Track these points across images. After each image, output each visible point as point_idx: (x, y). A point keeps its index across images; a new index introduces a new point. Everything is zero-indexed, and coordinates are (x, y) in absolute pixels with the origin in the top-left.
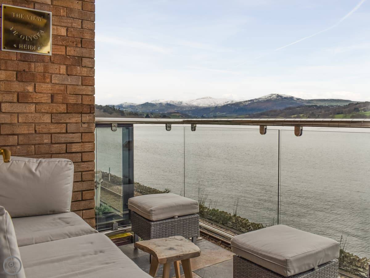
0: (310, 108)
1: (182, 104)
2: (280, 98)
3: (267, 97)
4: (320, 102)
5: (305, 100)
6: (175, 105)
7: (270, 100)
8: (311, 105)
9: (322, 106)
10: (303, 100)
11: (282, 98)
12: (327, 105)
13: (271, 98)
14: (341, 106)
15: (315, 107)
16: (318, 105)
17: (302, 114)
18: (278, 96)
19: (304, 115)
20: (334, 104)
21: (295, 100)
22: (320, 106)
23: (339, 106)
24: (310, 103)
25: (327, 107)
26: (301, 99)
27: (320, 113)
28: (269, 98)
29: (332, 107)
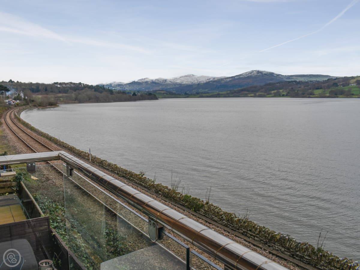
0: (290, 84)
1: (166, 82)
2: (260, 74)
3: (247, 74)
4: (300, 78)
5: (285, 76)
6: (160, 83)
7: (250, 76)
8: (290, 80)
9: (302, 81)
10: (283, 76)
11: (263, 75)
14: (320, 81)
15: (294, 83)
16: (298, 81)
17: (281, 89)
18: (258, 72)
19: (283, 91)
20: (314, 79)
21: (275, 76)
22: (300, 81)
23: (318, 81)
24: (290, 78)
25: (307, 82)
26: (281, 75)
27: (300, 89)
28: (250, 74)
29: (311, 82)
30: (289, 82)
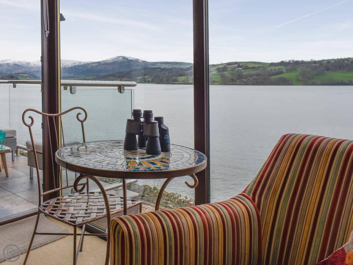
0: (155, 70)
1: (30, 65)
2: (125, 60)
3: (113, 59)
4: (164, 64)
5: (150, 62)
6: (23, 65)
7: (116, 62)
8: (155, 67)
9: (166, 68)
10: (149, 62)
11: (128, 61)
12: (170, 68)
13: (117, 61)
14: (184, 68)
15: (159, 69)
16: (162, 67)
17: (147, 75)
18: (124, 58)
19: (149, 77)
20: (177, 66)
21: (140, 62)
22: (164, 68)
23: (182, 69)
24: (154, 65)
25: (171, 69)
26: (146, 62)
27: (164, 75)
28: (116, 60)
29: (175, 69)
30: (154, 69)
